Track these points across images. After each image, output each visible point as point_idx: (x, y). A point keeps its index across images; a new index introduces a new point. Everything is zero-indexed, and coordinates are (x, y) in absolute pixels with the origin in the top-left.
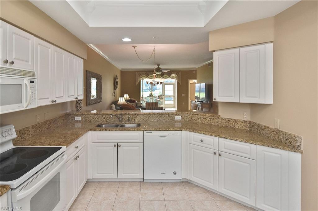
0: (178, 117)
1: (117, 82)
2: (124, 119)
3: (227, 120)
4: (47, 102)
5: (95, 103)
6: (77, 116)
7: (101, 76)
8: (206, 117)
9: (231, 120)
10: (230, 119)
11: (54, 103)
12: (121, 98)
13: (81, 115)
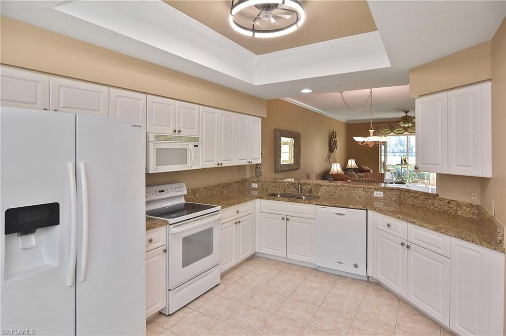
0: (378, 192)
1: (335, 141)
2: (305, 190)
3: (447, 201)
4: (213, 165)
5: (288, 170)
6: (254, 182)
7: (299, 135)
8: (419, 195)
9: (451, 202)
10: (451, 200)
11: (220, 166)
12: (335, 165)
13: (258, 182)
